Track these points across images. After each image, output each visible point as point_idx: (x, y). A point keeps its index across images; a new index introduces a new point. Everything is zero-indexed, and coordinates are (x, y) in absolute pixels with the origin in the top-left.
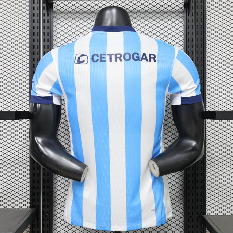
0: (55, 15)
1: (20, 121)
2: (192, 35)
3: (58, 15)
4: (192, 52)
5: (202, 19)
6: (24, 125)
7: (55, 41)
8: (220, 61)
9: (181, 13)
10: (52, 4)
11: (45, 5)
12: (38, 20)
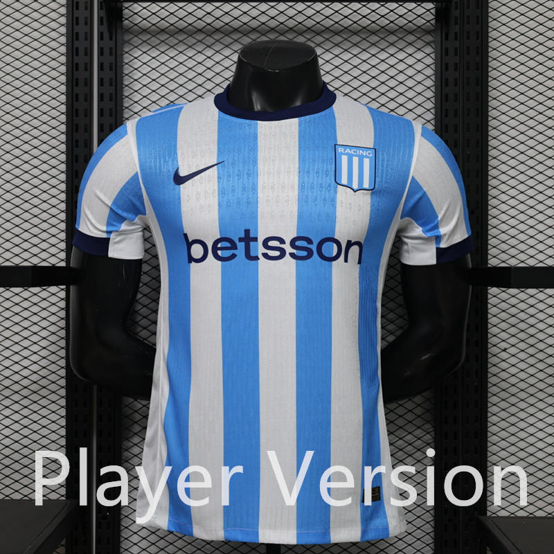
0: (127, 37)
1: (44, 289)
2: (456, 85)
3: (136, 36)
4: (456, 126)
5: (478, 47)
6: (54, 299)
7: (127, 99)
8: (522, 148)
9: (428, 32)
10: (122, 10)
11: (103, 13)
12: (86, 48)
